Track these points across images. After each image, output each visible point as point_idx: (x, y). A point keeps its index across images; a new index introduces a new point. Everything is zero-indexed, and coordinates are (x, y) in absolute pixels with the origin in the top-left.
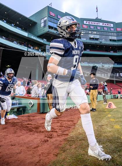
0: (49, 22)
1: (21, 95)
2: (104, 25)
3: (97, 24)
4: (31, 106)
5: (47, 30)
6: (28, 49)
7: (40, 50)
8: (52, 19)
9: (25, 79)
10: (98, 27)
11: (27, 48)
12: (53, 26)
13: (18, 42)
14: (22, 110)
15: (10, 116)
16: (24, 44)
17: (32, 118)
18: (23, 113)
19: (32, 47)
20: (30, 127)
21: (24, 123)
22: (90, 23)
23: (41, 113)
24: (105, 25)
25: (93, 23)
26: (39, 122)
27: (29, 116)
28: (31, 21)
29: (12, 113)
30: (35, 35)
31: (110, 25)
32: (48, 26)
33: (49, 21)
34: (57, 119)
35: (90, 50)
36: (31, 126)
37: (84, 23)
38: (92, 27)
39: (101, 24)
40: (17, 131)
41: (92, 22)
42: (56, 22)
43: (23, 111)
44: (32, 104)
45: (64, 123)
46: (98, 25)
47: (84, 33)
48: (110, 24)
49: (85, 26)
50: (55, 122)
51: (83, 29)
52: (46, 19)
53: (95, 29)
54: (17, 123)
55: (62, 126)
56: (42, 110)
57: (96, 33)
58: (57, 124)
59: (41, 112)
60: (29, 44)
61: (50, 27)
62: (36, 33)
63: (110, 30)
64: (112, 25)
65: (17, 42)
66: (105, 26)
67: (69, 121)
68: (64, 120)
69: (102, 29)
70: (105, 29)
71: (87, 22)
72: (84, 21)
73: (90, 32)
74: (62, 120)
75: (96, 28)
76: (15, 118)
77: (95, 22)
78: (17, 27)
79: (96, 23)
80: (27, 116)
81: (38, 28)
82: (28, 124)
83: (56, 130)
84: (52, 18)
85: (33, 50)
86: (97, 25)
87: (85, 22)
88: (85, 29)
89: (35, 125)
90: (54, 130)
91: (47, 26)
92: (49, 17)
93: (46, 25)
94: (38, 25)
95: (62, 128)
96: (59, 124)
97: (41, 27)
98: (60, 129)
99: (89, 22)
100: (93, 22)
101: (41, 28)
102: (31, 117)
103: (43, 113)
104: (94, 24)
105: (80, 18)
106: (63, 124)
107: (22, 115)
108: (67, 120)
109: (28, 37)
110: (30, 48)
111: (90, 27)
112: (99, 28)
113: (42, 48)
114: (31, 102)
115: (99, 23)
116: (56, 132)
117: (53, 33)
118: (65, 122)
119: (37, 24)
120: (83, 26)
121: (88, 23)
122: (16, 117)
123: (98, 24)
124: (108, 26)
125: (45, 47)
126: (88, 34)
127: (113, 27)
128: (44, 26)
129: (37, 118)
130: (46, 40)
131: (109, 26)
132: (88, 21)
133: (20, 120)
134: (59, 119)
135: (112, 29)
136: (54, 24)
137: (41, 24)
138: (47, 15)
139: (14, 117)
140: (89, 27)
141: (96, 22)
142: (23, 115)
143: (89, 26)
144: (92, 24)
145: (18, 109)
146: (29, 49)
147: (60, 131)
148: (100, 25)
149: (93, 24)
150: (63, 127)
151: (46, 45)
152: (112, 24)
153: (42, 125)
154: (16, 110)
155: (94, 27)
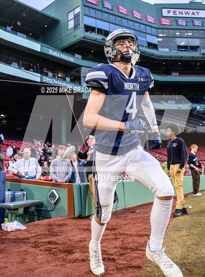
0: (85, 17)
1: (32, 178)
3: (193, 13)
4: (53, 202)
5: (81, 34)
6: (41, 79)
7: (68, 79)
8: (92, 10)
9: (39, 143)
10: (195, 21)
11: (39, 75)
12: (95, 26)
13: (21, 64)
14: (34, 212)
15: (11, 223)
16: (33, 69)
17: (57, 229)
18: (36, 217)
19: (50, 74)
20: (54, 250)
21: (41, 240)
22: (177, 13)
23: (75, 218)
25: (184, 13)
26: (74, 238)
27: (49, 225)
28: (47, 17)
29: (13, 218)
30: (56, 48)
32: (84, 27)
33: (85, 15)
34: (113, 232)
35: (181, 74)
36: (57, 246)
37: (164, 15)
38: (182, 23)
39: (202, 14)
40: (25, 259)
41: (181, 11)
42: (101, 16)
43: (36, 214)
44: (56, 197)
45: (130, 239)
46: (196, 16)
47: (165, 35)
49: (165, 22)
50: (108, 239)
51: (162, 27)
52: (78, 10)
53: (190, 26)
54: (26, 241)
55: (127, 248)
56: (79, 211)
57: (191, 34)
58: (114, 242)
59: (77, 215)
60: (44, 67)
61: (88, 28)
62: (58, 42)
65: (19, 65)
67: (141, 236)
68: (130, 233)
71: (169, 12)
72: (163, 9)
73: (177, 34)
74: (124, 234)
75: (190, 24)
76: (20, 230)
77: (188, 11)
78: (18, 33)
79: (191, 13)
80: (46, 225)
81: (63, 31)
82: (50, 243)
83: (112, 257)
84: (92, 8)
85: (54, 80)
86: (193, 16)
87: (165, 12)
88: (165, 27)
89: (65, 244)
90: (108, 256)
91: (82, 26)
92: (85, 6)
93: (79, 24)
94: (62, 26)
95: (127, 251)
96: (118, 243)
97: (69, 28)
98: (121, 255)
99: (174, 12)
100: (183, 10)
101: (69, 32)
102: (54, 227)
103: (80, 217)
104: (187, 16)
105: (153, 4)
106: (128, 243)
107: (34, 221)
108: (135, 233)
109: (41, 52)
110: (47, 75)
111: (177, 21)
112: (197, 23)
113: (72, 74)
114: (53, 192)
115: (198, 11)
116: (114, 260)
117: (95, 41)
118: (132, 238)
119: (60, 23)
120: (160, 22)
121: (171, 14)
122: (23, 227)
123: (196, 14)
125: (79, 72)
126: (173, 39)
128: (75, 26)
129: (69, 228)
130: (80, 57)
132: (172, 10)
133: (31, 233)
134: (117, 231)
136: (97, 21)
137: (69, 23)
138: (80, 3)
139: (19, 227)
140: (174, 23)
141: (191, 11)
142: (37, 222)
143: (174, 19)
144: (181, 15)
145: (27, 208)
146: (44, 78)
147: (122, 258)
148: (199, 16)
149: (184, 15)
150: (129, 250)
151: (81, 66)
153: (81, 244)
154: (21, 211)
155: (186, 22)
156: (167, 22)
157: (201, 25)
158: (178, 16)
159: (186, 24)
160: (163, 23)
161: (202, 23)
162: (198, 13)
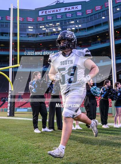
2: (67, 11)
3: (57, 11)
10: (58, 15)
22: (47, 12)
24: (69, 9)
31: (76, 8)
37: (39, 15)
38: (50, 18)
39: (63, 10)
41: (49, 10)
46: (59, 12)
48: (76, 6)
51: (38, 23)
63: (77, 16)
64: (79, 7)
66: (69, 11)
69: (64, 17)
70: (68, 16)
71: (42, 12)
72: (40, 12)
75: (55, 18)
77: (54, 10)
88: (40, 22)
99: (45, 12)
100: (51, 10)
104: (53, 13)
111: (47, 18)
112: (59, 17)
115: (60, 9)
120: (37, 19)
121: (44, 14)
124: (73, 10)
127: (81, 9)
131: (75, 10)
132: (44, 11)
135: (79, 14)
141: (56, 9)
143: (45, 16)
144: (50, 13)
148: (61, 12)
149: (52, 13)
152: (81, 6)
155: (52, 17)
156: (41, 19)
157: (61, 18)
158: (48, 14)
159: (52, 19)
160: (39, 20)
161: (62, 16)
162: (60, 10)
